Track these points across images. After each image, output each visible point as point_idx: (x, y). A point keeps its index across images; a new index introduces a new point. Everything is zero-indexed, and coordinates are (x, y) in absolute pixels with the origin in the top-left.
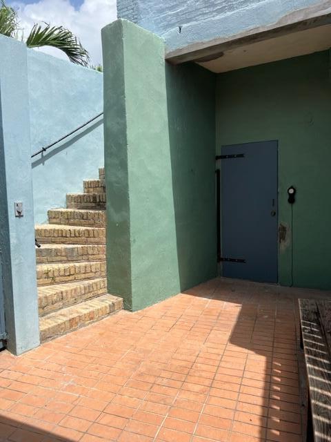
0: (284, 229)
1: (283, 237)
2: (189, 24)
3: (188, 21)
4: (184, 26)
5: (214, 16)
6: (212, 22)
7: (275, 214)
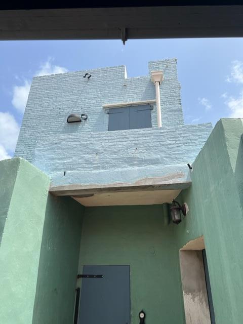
2: (71, 172)
3: (72, 169)
4: (68, 172)
5: (91, 170)
6: (90, 173)
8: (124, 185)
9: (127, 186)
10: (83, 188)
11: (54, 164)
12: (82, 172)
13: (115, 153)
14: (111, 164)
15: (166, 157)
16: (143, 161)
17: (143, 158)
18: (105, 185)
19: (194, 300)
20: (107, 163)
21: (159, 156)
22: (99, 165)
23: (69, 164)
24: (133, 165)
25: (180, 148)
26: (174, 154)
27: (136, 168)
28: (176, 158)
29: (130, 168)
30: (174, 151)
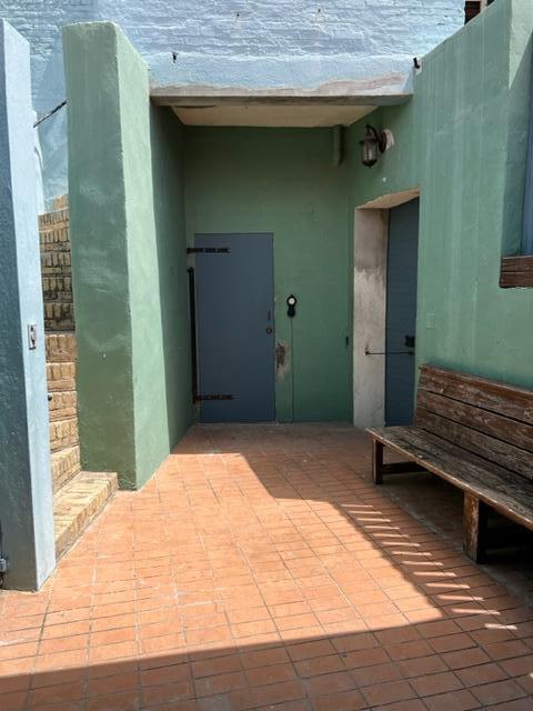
0: (282, 350)
1: (281, 361)
2: (189, 54)
3: (188, 49)
4: (182, 54)
5: (229, 55)
6: (227, 61)
7: (270, 331)
8: (297, 94)
9: (302, 95)
10: (218, 94)
11: (147, 32)
12: (211, 56)
13: (275, 15)
14: (270, 43)
15: (374, 37)
16: (331, 41)
17: (332, 33)
18: (260, 91)
19: (367, 279)
20: (261, 40)
21: (361, 32)
22: (245, 43)
23: (181, 34)
24: (312, 50)
25: (401, 19)
26: (389, 31)
27: (318, 57)
28: (393, 41)
29: (307, 57)
30: (390, 25)
